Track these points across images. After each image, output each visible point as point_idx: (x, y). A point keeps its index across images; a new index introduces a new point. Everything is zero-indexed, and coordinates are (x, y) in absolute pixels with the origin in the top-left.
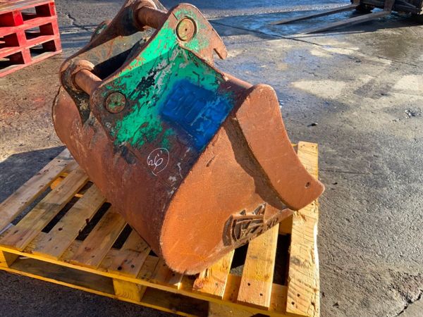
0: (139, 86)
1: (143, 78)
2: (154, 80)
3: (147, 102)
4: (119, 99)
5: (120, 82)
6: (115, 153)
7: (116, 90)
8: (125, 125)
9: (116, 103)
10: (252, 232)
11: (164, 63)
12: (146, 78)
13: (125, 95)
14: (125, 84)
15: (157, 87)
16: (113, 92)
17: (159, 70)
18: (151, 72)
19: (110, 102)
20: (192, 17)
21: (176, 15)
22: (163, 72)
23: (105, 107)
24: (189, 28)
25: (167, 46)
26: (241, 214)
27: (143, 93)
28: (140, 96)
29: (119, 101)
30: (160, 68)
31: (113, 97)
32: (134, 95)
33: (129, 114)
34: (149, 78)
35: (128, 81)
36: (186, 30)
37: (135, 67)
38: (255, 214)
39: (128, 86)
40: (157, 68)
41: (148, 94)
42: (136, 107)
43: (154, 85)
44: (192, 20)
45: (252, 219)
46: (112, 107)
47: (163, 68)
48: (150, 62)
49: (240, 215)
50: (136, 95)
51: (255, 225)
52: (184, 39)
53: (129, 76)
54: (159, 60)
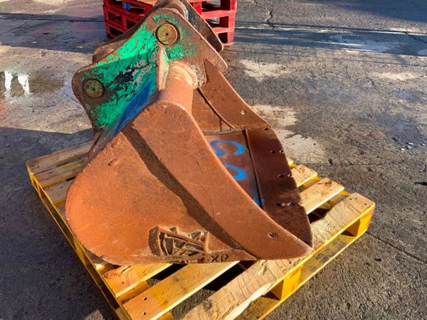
0: (116, 78)
1: (121, 73)
2: (132, 77)
3: (126, 95)
4: (97, 86)
5: (96, 71)
6: (95, 133)
7: (93, 77)
8: (104, 110)
9: (94, 89)
10: (190, 255)
11: (143, 63)
12: (124, 73)
13: (102, 84)
14: (102, 74)
15: (136, 84)
16: (91, 79)
17: (137, 68)
18: (128, 68)
19: (88, 87)
20: (174, 23)
21: (155, 18)
22: (142, 70)
23: (83, 90)
24: (171, 33)
25: (146, 47)
26: (171, 229)
27: (120, 86)
28: (118, 88)
29: (96, 88)
30: (138, 66)
31: (90, 83)
32: (112, 85)
33: (107, 102)
34: (126, 73)
35: (105, 72)
36: (167, 34)
37: (111, 61)
38: (191, 237)
39: (105, 76)
40: (135, 66)
41: (127, 88)
42: (114, 97)
43: (132, 81)
44: (174, 26)
45: (187, 241)
46: (89, 91)
47: (142, 67)
48: (128, 59)
49: (169, 230)
50: (113, 86)
51: (194, 249)
52: (164, 43)
53: (106, 68)
54: (136, 59)
